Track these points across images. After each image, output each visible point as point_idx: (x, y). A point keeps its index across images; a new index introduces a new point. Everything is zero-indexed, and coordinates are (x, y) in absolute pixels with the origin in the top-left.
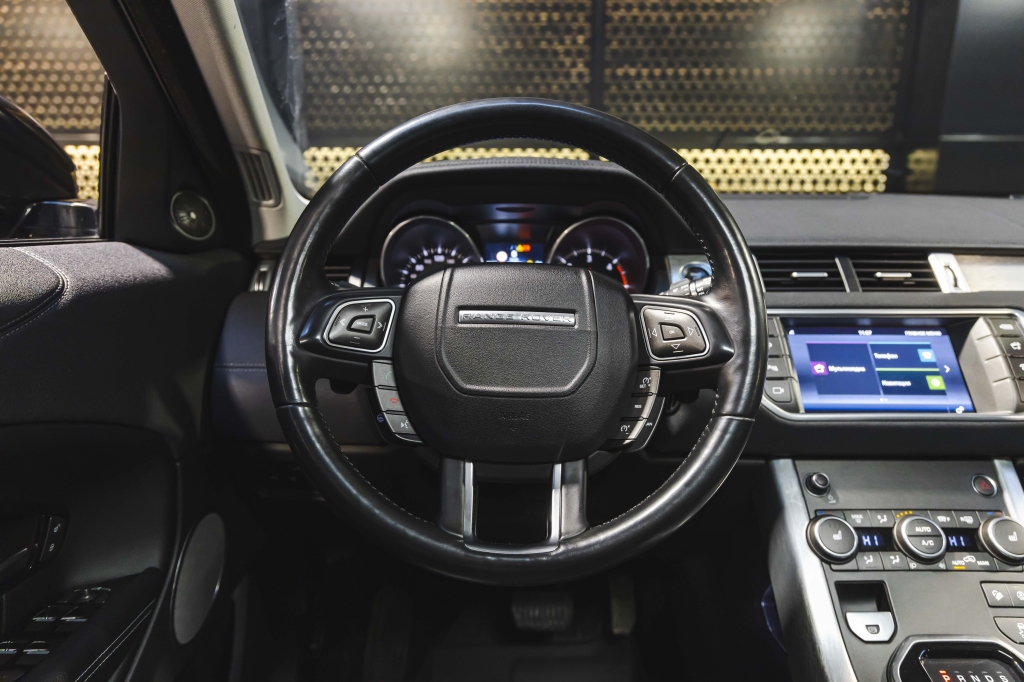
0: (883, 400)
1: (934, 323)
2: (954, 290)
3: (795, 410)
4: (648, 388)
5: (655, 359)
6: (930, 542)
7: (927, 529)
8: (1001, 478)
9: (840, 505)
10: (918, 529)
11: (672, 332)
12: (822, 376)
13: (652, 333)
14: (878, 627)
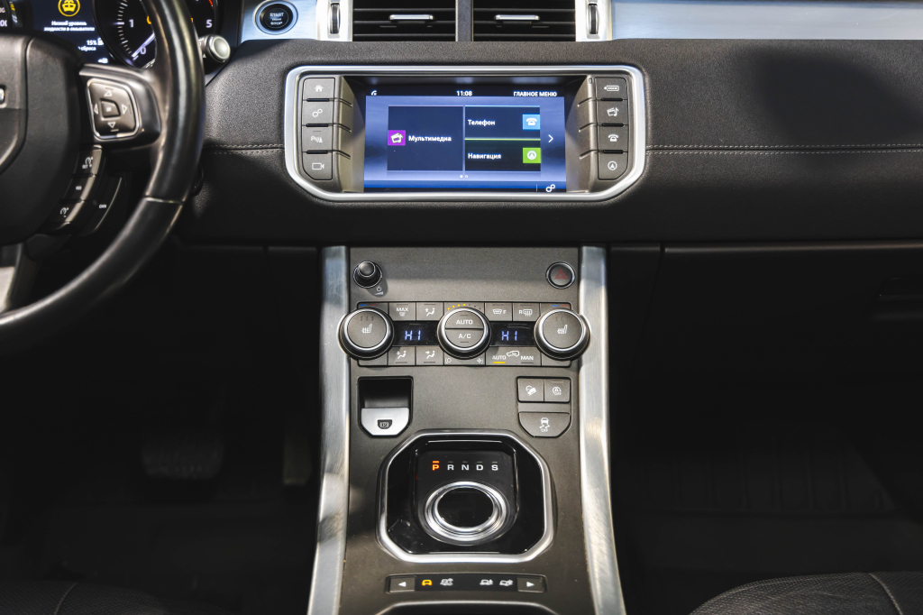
0: (463, 177)
1: (552, 81)
2: (593, 39)
3: (336, 188)
4: (89, 168)
5: (98, 137)
6: (468, 335)
7: (470, 322)
8: (584, 266)
9: (387, 298)
10: (459, 323)
11: (109, 108)
12: (397, 147)
13: (95, 109)
14: (390, 422)
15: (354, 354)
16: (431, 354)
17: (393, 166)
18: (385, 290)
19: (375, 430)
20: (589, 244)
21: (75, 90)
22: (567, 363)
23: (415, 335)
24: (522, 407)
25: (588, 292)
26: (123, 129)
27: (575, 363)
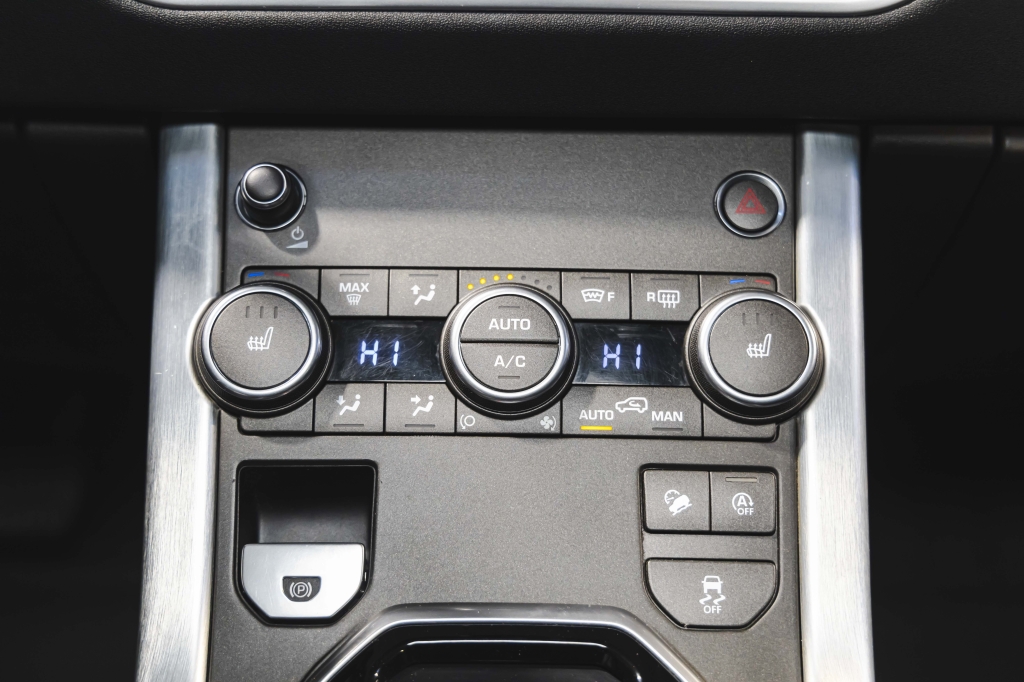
6: (520, 359)
7: (522, 325)
8: (807, 182)
9: (315, 257)
10: (497, 326)
14: (316, 581)
15: (228, 403)
16: (425, 403)
18: (312, 236)
19: (279, 605)
20: (819, 126)
22: (767, 430)
23: (385, 353)
24: (654, 545)
25: (817, 251)
27: (786, 428)
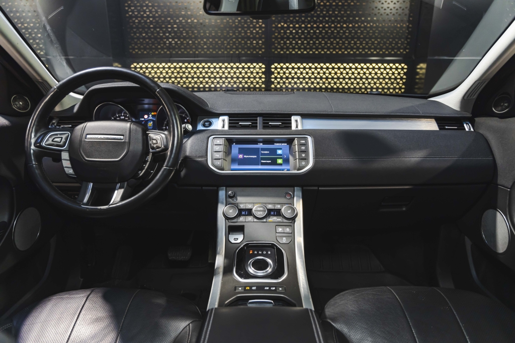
0: (260, 167)
1: (285, 140)
2: (297, 129)
3: (223, 170)
4: (148, 160)
5: (151, 150)
6: (261, 213)
7: (262, 209)
8: (295, 193)
9: (237, 202)
10: (259, 209)
11: (154, 142)
12: (241, 159)
13: (150, 142)
14: (237, 239)
15: (227, 218)
16: (250, 218)
17: (239, 164)
18: (237, 200)
19: (233, 241)
20: (297, 186)
21: (145, 137)
22: (291, 221)
23: (245, 213)
24: (277, 234)
25: (297, 201)
26: (158, 147)
27: (293, 221)
